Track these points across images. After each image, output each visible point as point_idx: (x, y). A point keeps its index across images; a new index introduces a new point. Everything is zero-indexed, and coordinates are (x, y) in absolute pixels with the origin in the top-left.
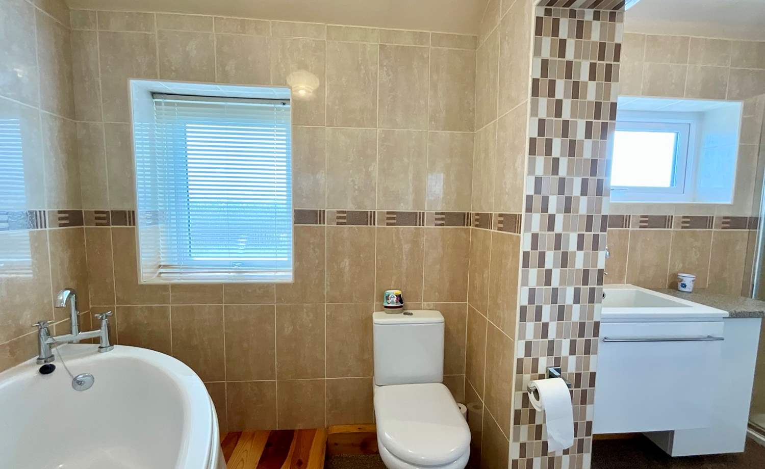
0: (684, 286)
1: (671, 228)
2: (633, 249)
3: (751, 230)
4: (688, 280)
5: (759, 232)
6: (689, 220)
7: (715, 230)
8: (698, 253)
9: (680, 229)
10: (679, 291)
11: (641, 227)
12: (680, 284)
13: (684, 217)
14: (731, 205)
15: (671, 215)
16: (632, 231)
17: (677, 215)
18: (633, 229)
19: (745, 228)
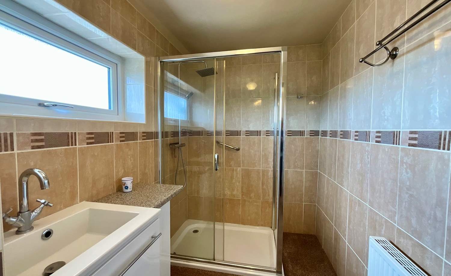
0: (127, 188)
1: (113, 142)
2: (83, 166)
3: (155, 140)
4: (128, 182)
5: (159, 140)
6: (124, 135)
7: (139, 141)
8: (132, 159)
9: (119, 143)
10: (124, 192)
11: (88, 144)
12: (124, 187)
13: (121, 133)
14: (145, 124)
15: (112, 132)
16: (80, 149)
17: (116, 131)
18: (80, 146)
19: (153, 139)
